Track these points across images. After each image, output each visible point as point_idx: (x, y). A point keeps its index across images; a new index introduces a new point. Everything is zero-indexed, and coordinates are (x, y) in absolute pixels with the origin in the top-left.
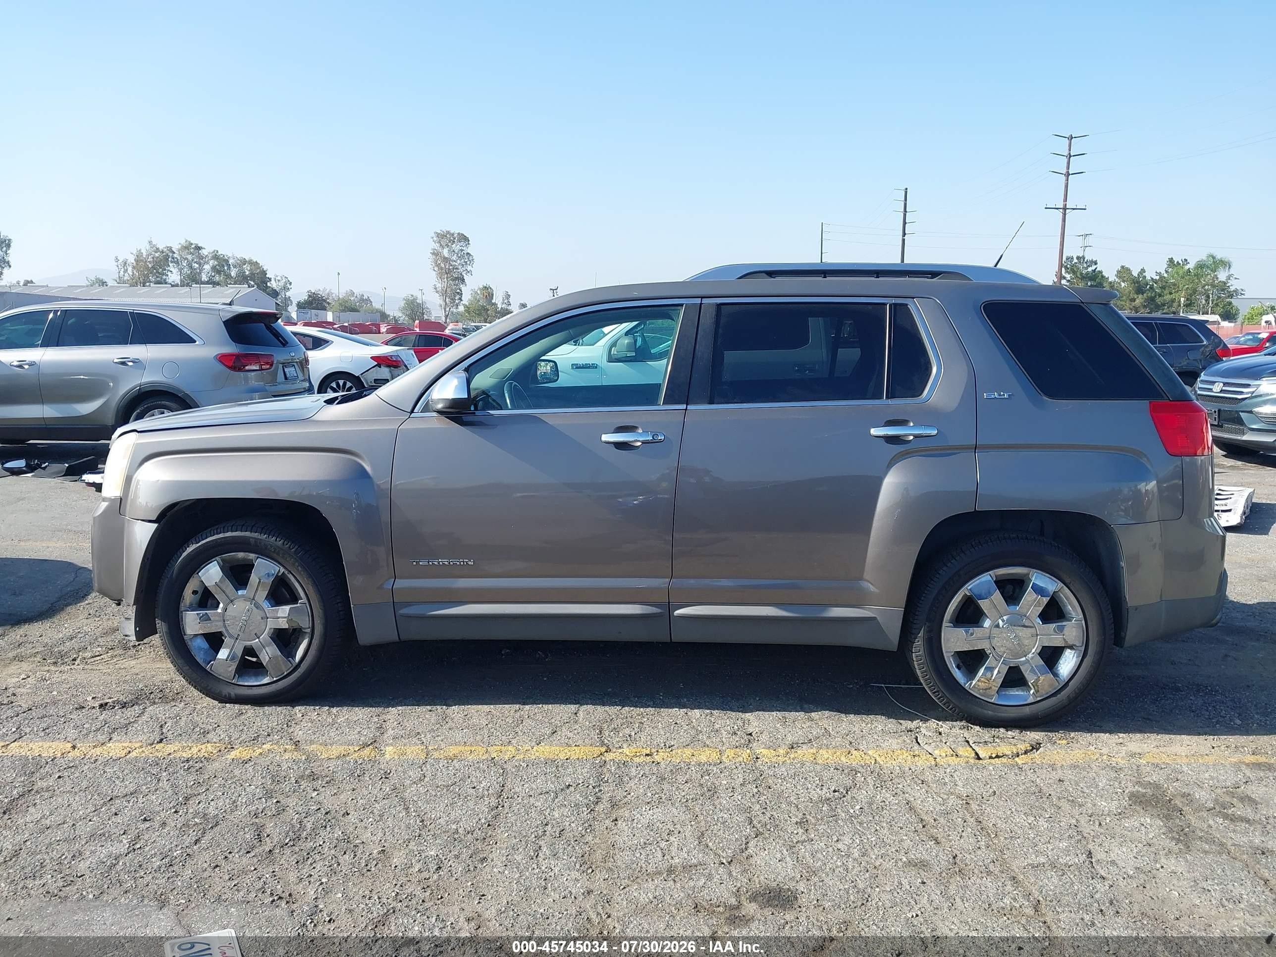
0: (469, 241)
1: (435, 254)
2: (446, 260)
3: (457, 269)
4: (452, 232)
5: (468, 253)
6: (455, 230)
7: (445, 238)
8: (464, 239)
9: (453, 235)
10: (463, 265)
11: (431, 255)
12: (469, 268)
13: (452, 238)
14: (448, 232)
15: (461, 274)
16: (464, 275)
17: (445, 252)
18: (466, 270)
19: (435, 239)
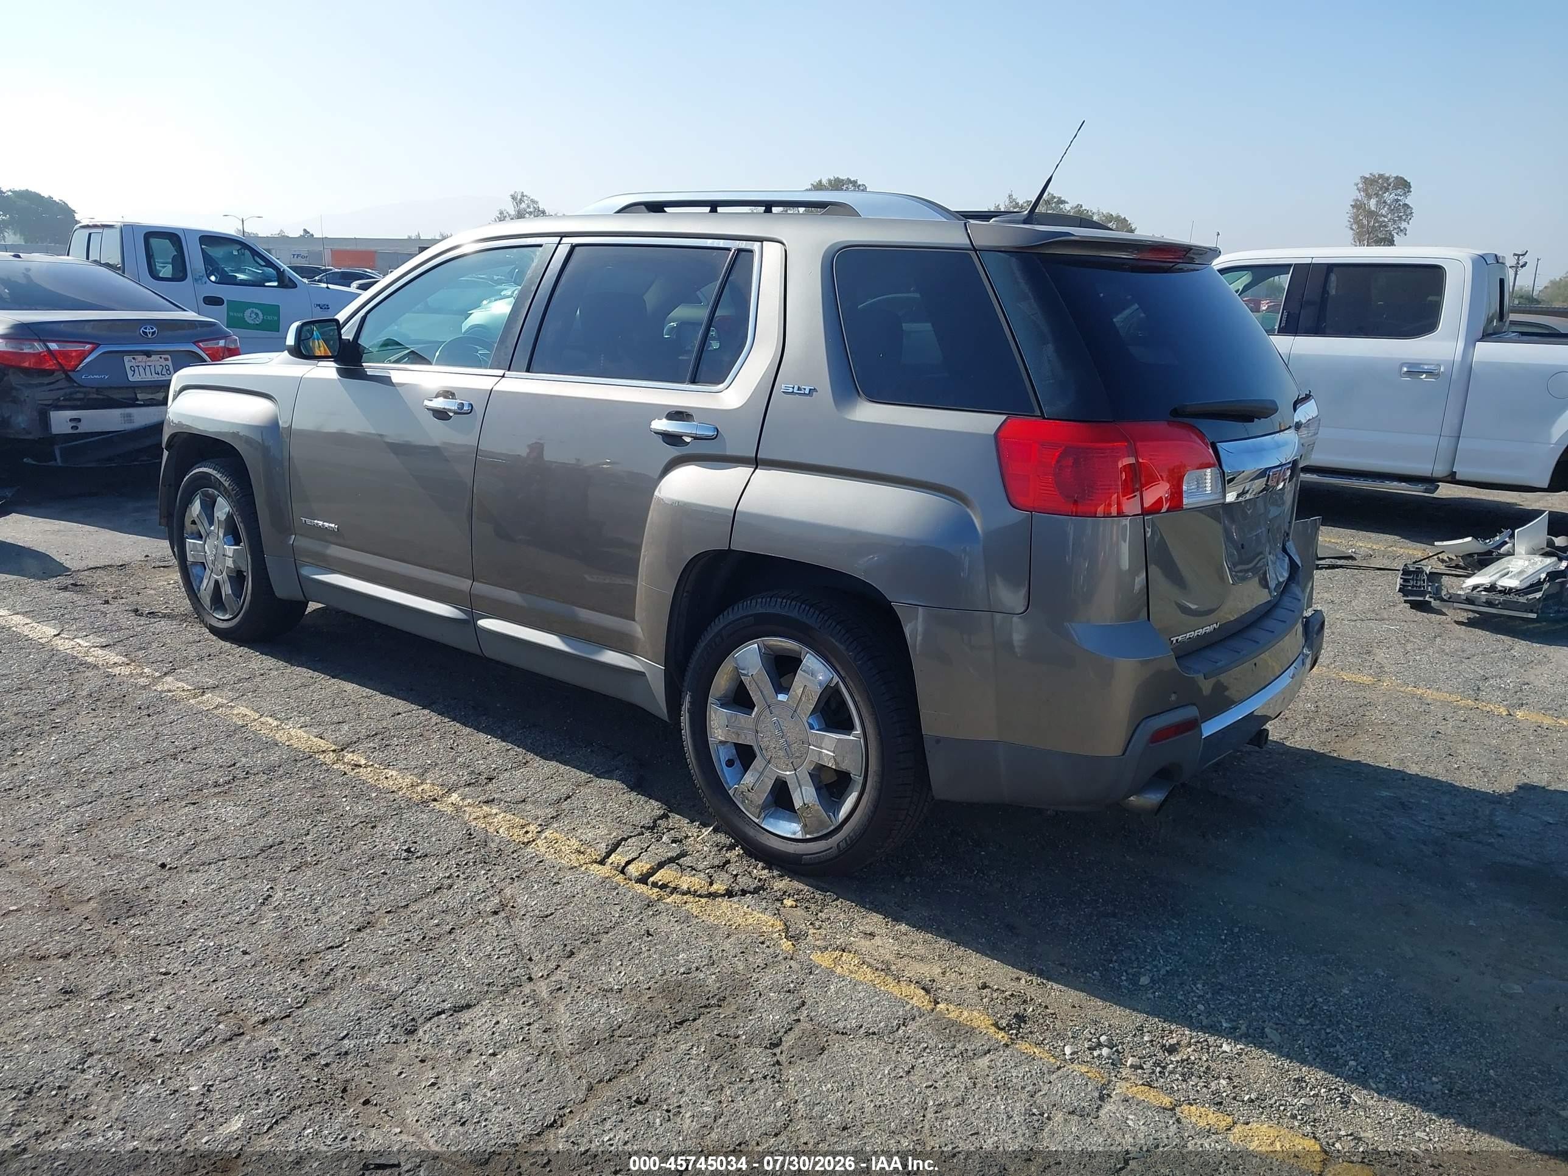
0: (1410, 187)
1: (1358, 206)
2: (1371, 214)
3: (1386, 226)
4: (1387, 175)
5: (1405, 205)
6: (1392, 172)
7: (1375, 185)
8: (1403, 185)
9: (1388, 179)
10: (1395, 221)
11: (1351, 208)
12: (1403, 225)
13: (1385, 185)
14: (1381, 176)
15: (1390, 234)
16: (1395, 235)
17: (1373, 204)
18: (1399, 227)
19: (1360, 186)
